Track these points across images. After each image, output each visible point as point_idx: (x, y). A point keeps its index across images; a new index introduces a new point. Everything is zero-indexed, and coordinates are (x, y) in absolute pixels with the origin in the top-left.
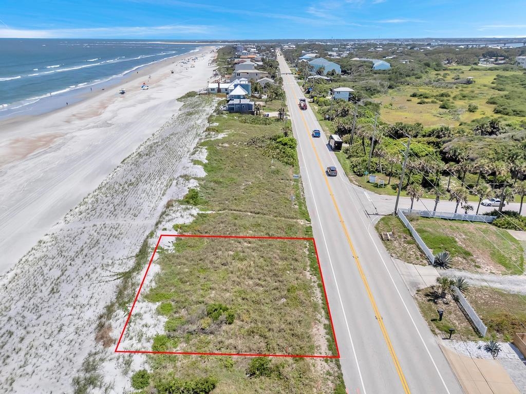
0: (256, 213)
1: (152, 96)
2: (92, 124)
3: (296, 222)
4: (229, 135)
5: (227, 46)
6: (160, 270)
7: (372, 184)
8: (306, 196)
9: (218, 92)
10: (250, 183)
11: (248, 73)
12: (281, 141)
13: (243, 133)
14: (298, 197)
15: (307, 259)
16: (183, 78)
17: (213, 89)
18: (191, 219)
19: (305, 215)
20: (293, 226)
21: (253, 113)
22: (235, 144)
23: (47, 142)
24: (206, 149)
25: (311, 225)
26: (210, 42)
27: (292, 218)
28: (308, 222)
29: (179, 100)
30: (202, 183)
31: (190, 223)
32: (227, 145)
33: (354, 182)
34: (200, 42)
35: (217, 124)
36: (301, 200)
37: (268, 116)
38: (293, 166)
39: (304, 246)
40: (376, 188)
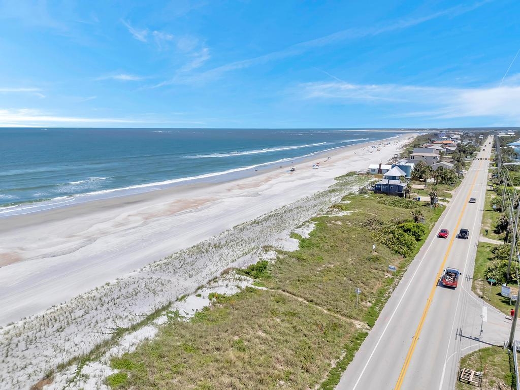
0: (308, 301)
1: (315, 174)
2: (245, 194)
3: (351, 324)
4: (354, 214)
5: (432, 133)
6: (153, 336)
7: (502, 298)
8: (393, 295)
9: (378, 173)
10: (332, 266)
11: (423, 156)
12: (403, 226)
13: (372, 214)
14: (381, 293)
15: (327, 373)
16: (359, 160)
17: (374, 170)
18: (235, 291)
19: (371, 318)
20: (341, 326)
21: (401, 195)
22: (349, 223)
23: (197, 205)
24: (315, 224)
25: (369, 332)
26: (416, 130)
27: (350, 317)
28: (368, 327)
29: (336, 179)
30: (281, 257)
31: (232, 295)
32: (339, 223)
33: (478, 290)
34: (406, 130)
35: (349, 202)
36: (381, 298)
37: (419, 200)
38: (405, 257)
39: (335, 355)
40: (504, 305)
